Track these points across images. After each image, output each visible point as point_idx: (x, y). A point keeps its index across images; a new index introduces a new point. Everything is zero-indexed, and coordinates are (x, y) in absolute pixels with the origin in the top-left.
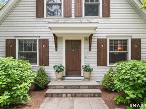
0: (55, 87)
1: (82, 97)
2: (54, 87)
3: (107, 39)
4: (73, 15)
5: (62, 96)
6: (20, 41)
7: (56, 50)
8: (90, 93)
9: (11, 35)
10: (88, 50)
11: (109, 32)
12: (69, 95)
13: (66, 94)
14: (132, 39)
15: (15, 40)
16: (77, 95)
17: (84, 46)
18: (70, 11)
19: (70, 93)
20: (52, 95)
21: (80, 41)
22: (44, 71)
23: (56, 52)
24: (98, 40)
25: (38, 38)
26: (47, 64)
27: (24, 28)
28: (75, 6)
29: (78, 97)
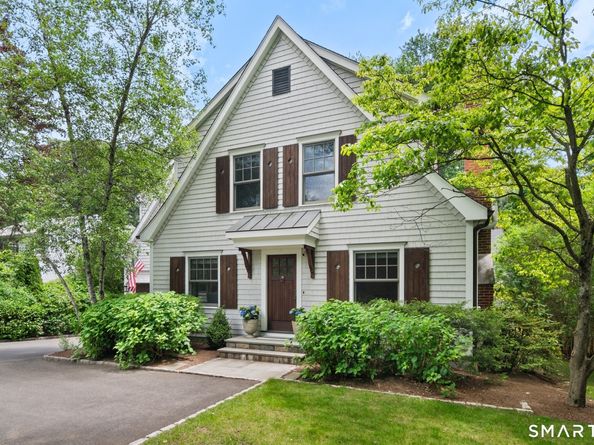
0: (235, 344)
1: (270, 361)
2: (233, 345)
3: (347, 252)
4: (280, 202)
5: (240, 358)
6: (192, 260)
7: (250, 276)
8: (283, 357)
9: (178, 250)
10: (309, 275)
11: (353, 236)
12: (251, 357)
13: (247, 355)
14: (406, 250)
15: (183, 258)
16: (263, 358)
17: (301, 268)
18: (276, 195)
19: (251, 354)
20: (226, 355)
21: (294, 257)
22: (224, 317)
23: (249, 281)
24: (329, 253)
25: (219, 254)
26: (234, 306)
27: (198, 235)
28: (285, 184)
29: (264, 361)
